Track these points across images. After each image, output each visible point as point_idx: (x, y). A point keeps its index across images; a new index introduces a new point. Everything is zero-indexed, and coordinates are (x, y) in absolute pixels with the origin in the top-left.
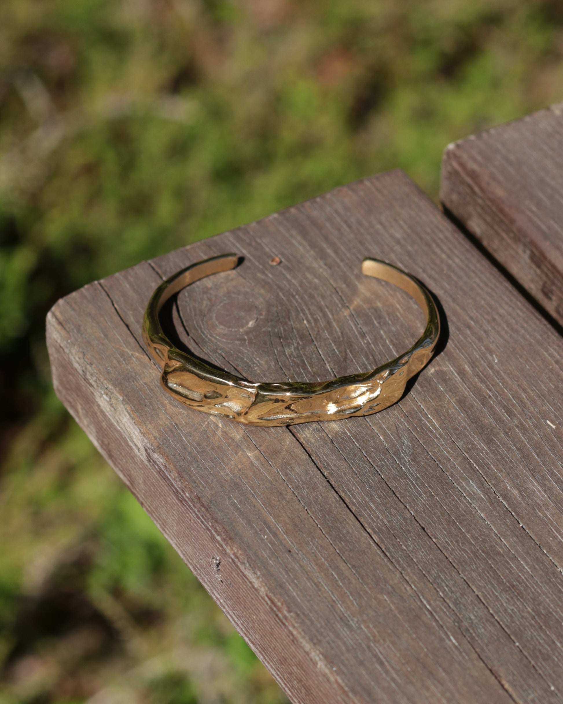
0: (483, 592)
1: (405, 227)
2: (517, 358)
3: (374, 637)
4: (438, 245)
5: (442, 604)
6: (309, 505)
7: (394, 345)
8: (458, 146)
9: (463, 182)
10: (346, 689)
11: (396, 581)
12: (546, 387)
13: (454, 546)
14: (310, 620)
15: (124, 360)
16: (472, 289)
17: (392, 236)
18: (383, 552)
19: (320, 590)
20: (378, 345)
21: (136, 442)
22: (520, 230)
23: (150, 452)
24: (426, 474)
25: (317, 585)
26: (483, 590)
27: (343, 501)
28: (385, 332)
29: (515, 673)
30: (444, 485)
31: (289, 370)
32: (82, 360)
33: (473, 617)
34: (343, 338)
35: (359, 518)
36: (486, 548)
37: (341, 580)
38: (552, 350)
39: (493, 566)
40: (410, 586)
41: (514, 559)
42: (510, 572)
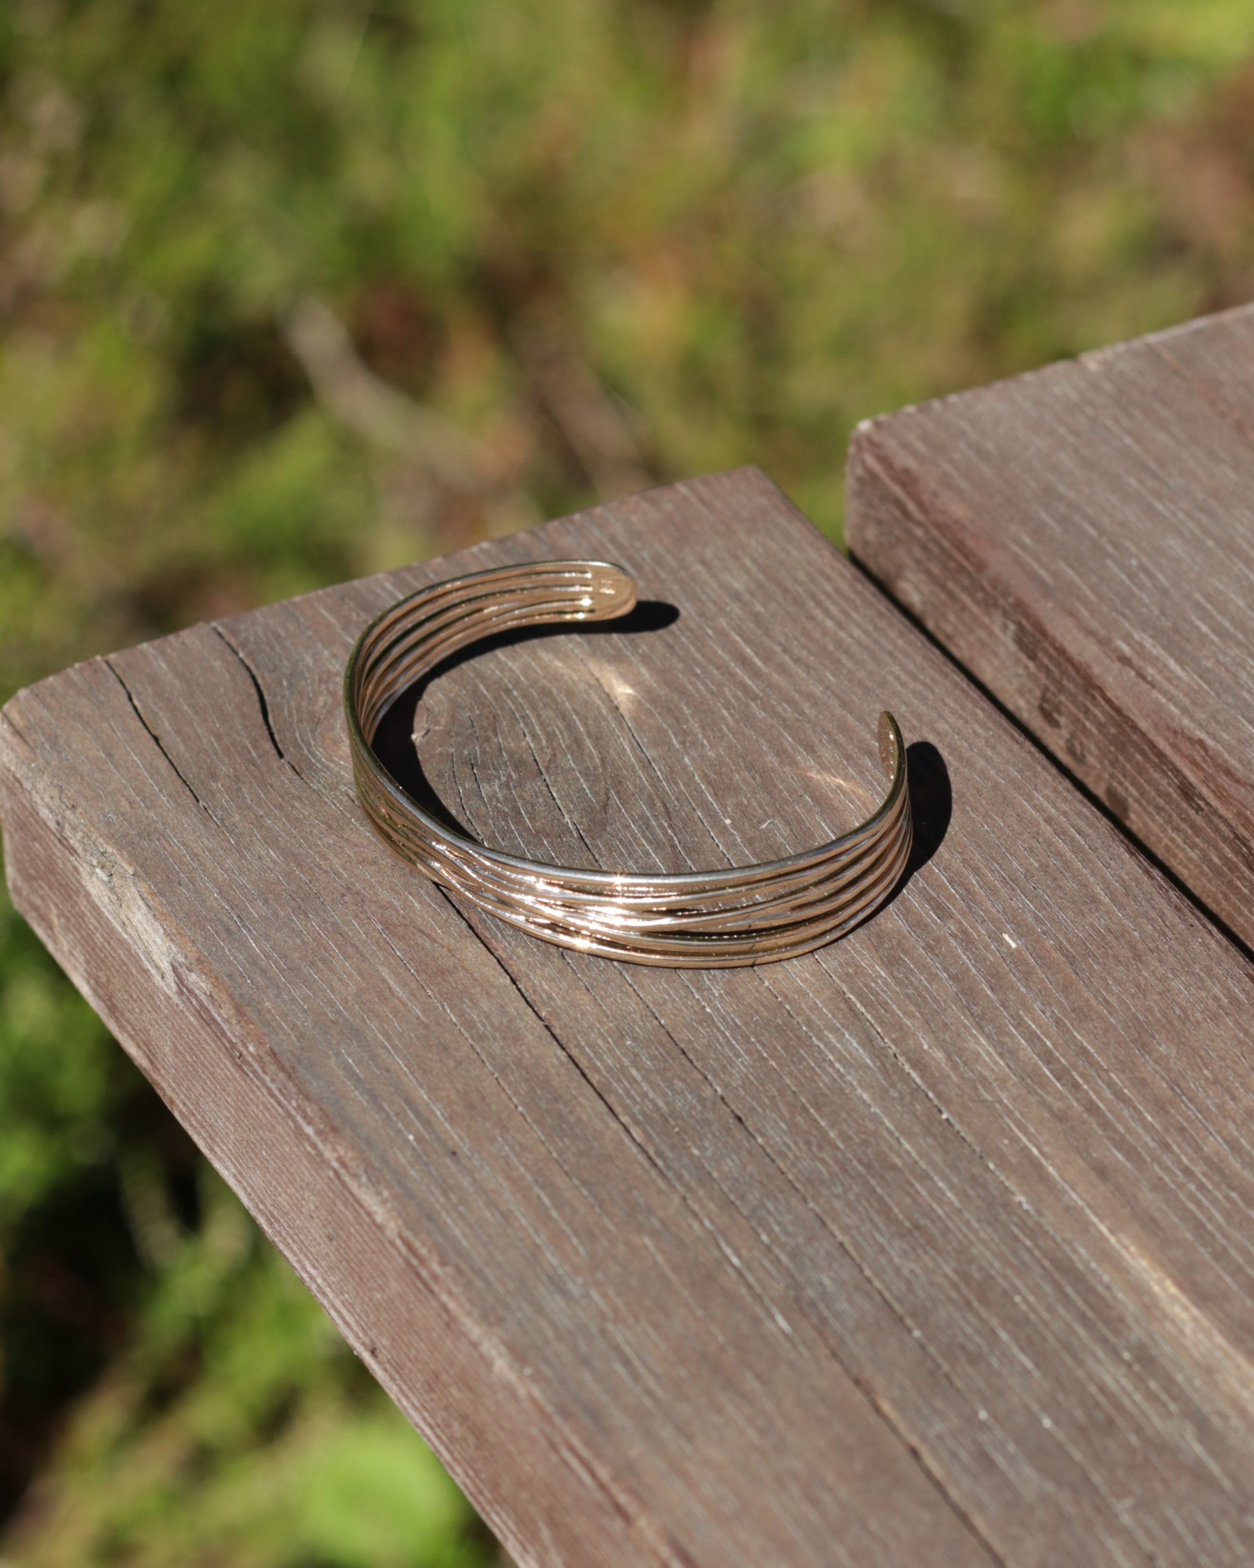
0: (852, 1237)
1: (754, 570)
3: (616, 1311)
4: (819, 603)
5: (766, 1256)
6: (503, 1069)
7: (709, 783)
8: (878, 425)
9: (887, 496)
10: (549, 1409)
11: (672, 1212)
12: (1021, 865)
13: (800, 1151)
14: (487, 1280)
15: (144, 801)
16: (883, 684)
17: (723, 586)
18: (650, 1158)
19: (511, 1225)
20: (676, 783)
21: (158, 961)
22: (995, 584)
23: (183, 971)
24: (753, 1018)
25: (507, 1217)
26: (855, 1232)
27: (577, 1066)
28: (692, 759)
29: (907, 1384)
30: (791, 1039)
31: (486, 824)
32: (57, 801)
33: (826, 1281)
34: (605, 768)
35: (606, 1096)
36: (867, 1156)
37: (557, 1207)
38: (1040, 799)
39: (879, 1190)
40: (701, 1222)
41: (924, 1177)
42: (915, 1200)
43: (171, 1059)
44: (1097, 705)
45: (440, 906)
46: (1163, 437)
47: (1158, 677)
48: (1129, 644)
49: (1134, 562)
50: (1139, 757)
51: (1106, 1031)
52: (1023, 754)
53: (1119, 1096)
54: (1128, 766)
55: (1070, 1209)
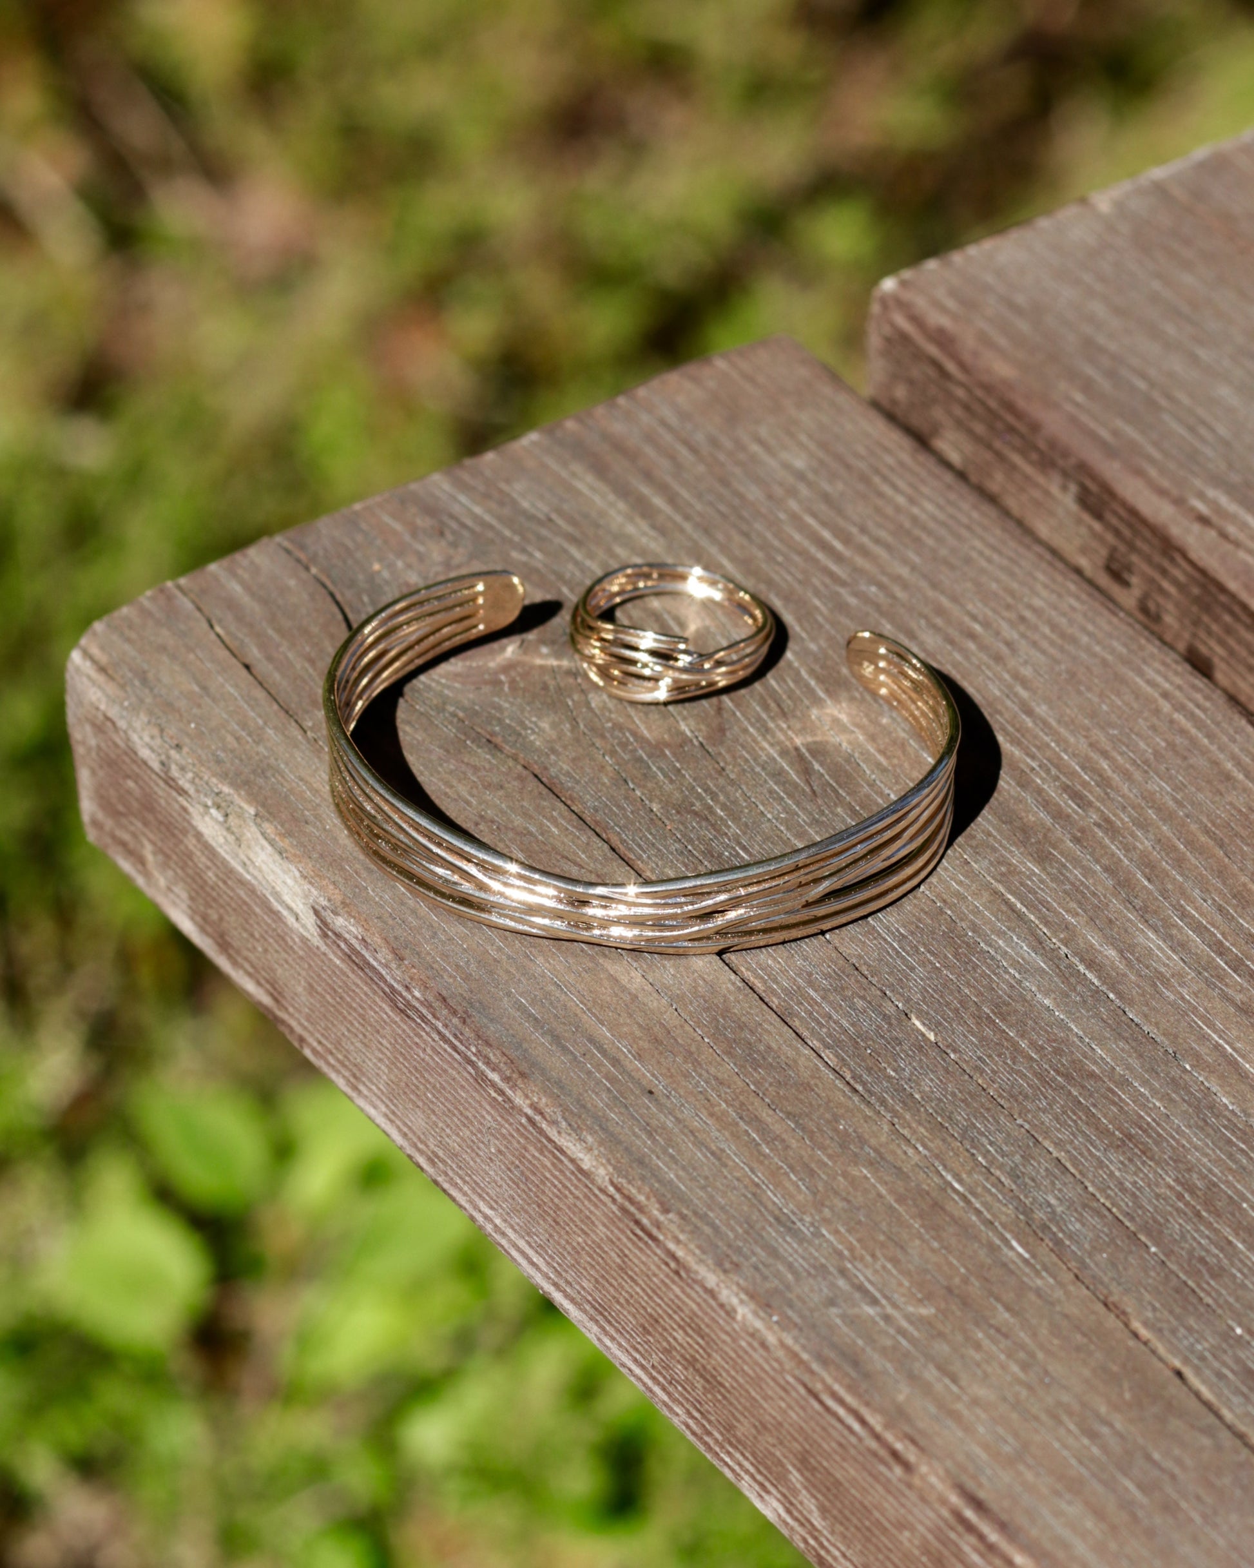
0: (1068, 1152)
1: (812, 446)
2: (1079, 693)
3: (851, 1249)
4: (885, 479)
5: (987, 1180)
6: (680, 999)
7: (818, 679)
8: (904, 284)
9: (919, 356)
10: (805, 1356)
11: (883, 1139)
12: (1148, 745)
13: (996, 1064)
14: (711, 1224)
15: (250, 735)
16: (968, 561)
17: (787, 466)
18: (848, 1083)
19: (726, 1166)
20: (785, 681)
21: (290, 902)
22: (1053, 444)
23: (329, 916)
24: (918, 927)
25: (718, 1155)
26: (1069, 1147)
27: (754, 991)
29: (1157, 1305)
30: (960, 947)
31: (603, 737)
32: (158, 741)
33: (1053, 1201)
35: (788, 1020)
36: (1063, 1065)
37: (767, 1144)
38: (1150, 673)
39: (1082, 1100)
40: (915, 1148)
41: (1125, 1083)
42: (1120, 1110)
44: (1177, 566)
45: (579, 830)
46: (1189, 279)
47: (1239, 535)
48: (1203, 503)
50: (1227, 618)
54: (1214, 627)
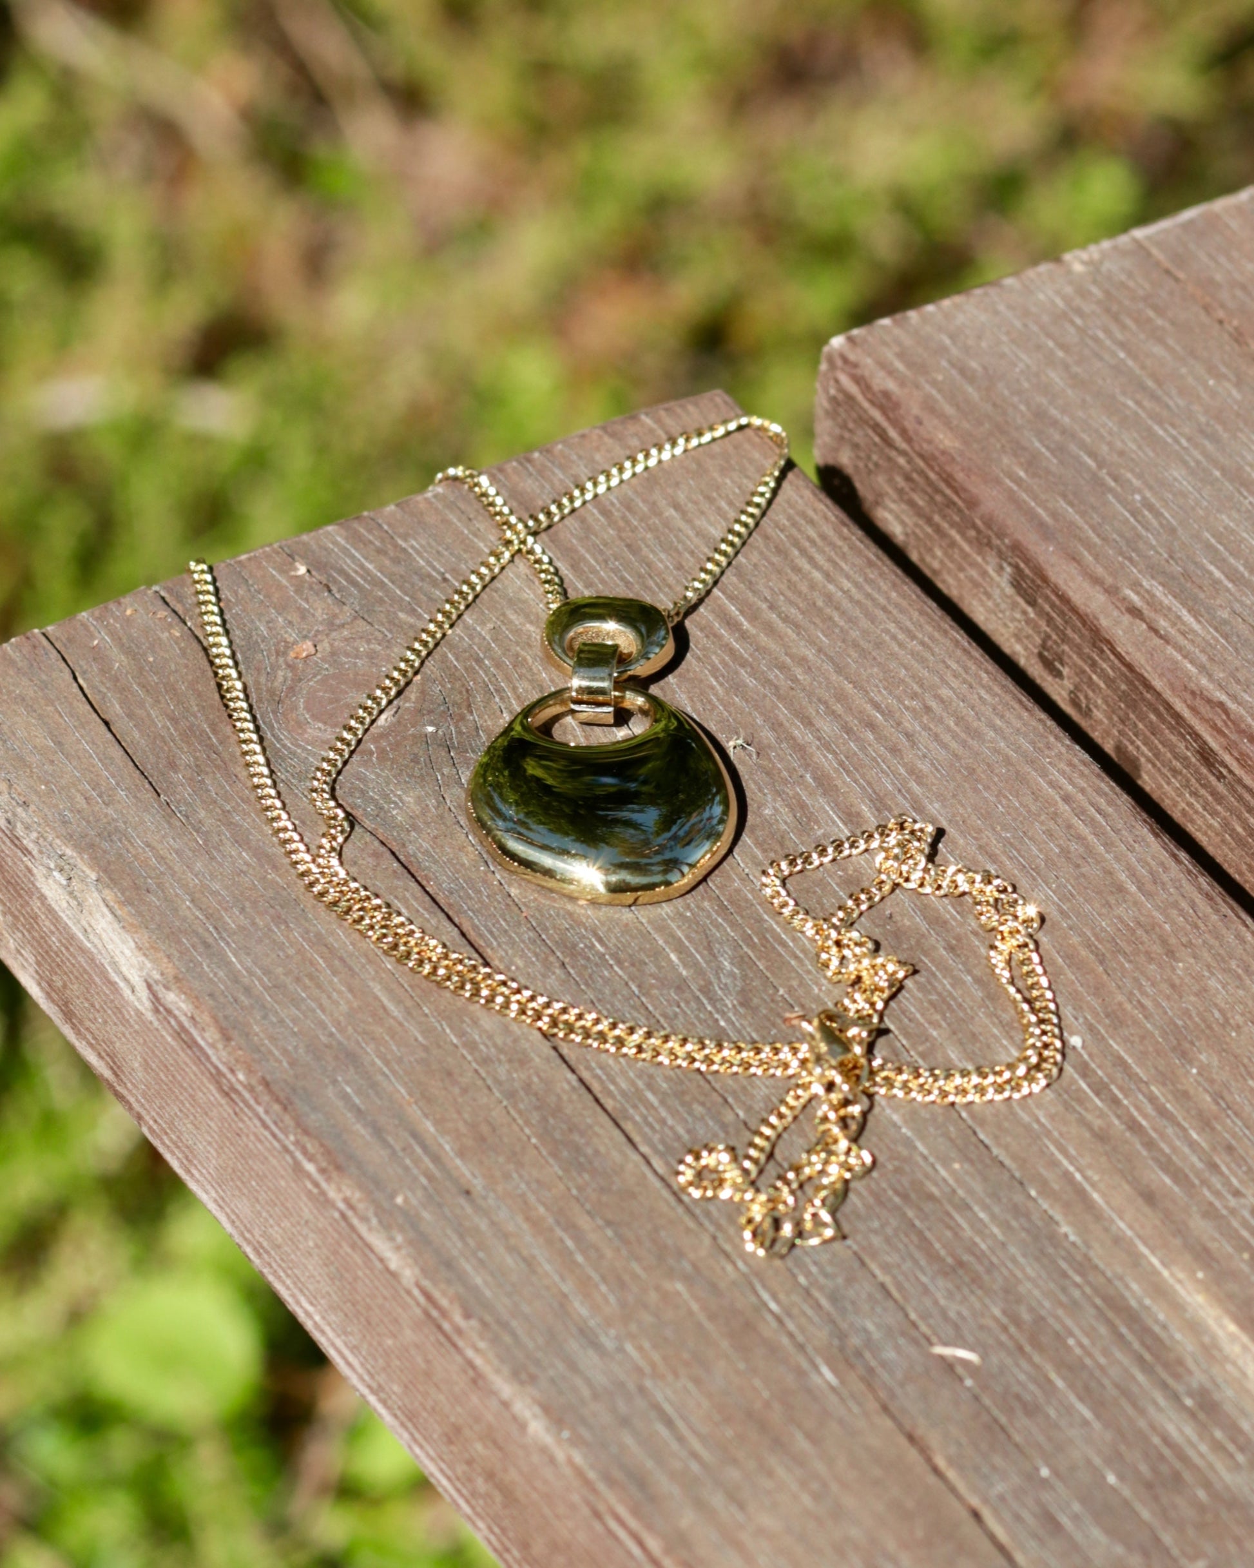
0: (894, 1277)
2: (976, 790)
3: (653, 1366)
4: (803, 552)
5: (805, 1301)
6: (511, 1095)
8: (852, 342)
9: (864, 421)
10: (592, 1475)
11: (703, 1254)
12: (1040, 851)
14: (514, 1334)
15: (100, 796)
16: (879, 645)
17: (699, 533)
19: (535, 1273)
21: (126, 973)
22: (989, 522)
23: (160, 989)
25: (530, 1262)
26: (895, 1272)
27: (589, 1091)
29: (963, 1441)
32: (6, 798)
33: (870, 1327)
35: (622, 1124)
36: (902, 1185)
37: (581, 1252)
38: (1055, 774)
39: (917, 1223)
40: (734, 1264)
41: (965, 1207)
42: (956, 1234)
43: (140, 1074)
44: (1105, 660)
45: (430, 913)
46: (1158, 350)
47: (1173, 631)
48: (1138, 593)
49: (1138, 497)
50: (1153, 717)
51: (1143, 1038)
52: (1034, 723)
53: (1162, 1112)
54: (1141, 726)
55: (1118, 1240)
